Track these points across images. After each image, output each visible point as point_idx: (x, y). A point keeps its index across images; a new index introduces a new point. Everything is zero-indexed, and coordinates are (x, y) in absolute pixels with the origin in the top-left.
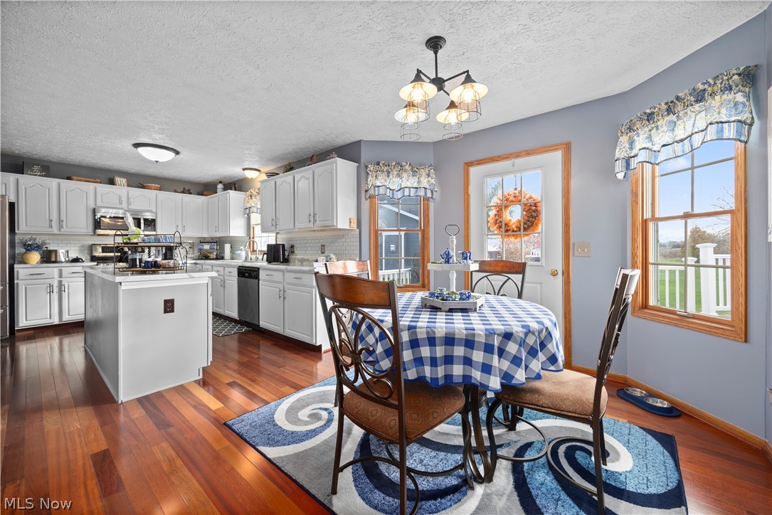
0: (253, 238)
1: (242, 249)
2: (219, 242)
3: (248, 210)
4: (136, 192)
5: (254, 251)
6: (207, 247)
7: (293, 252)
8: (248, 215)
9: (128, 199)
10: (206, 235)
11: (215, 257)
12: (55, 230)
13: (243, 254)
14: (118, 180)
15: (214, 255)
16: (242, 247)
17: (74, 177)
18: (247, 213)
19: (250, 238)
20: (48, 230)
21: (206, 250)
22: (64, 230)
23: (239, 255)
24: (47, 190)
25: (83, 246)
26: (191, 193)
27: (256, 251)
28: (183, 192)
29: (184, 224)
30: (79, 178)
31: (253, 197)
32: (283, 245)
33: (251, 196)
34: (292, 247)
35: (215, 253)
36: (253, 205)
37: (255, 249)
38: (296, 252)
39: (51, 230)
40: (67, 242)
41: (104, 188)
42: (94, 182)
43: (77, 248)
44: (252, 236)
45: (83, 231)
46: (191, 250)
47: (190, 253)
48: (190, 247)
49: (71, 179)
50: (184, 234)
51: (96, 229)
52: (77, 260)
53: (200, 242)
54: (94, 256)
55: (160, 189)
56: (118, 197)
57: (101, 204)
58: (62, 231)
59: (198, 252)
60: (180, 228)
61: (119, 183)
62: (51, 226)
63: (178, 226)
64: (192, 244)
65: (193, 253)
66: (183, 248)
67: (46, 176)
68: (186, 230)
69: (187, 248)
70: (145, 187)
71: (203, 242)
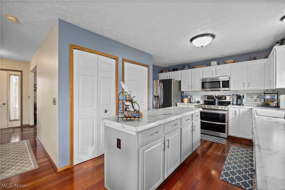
4: (220, 67)
6: (268, 97)
9: (216, 71)
10: (267, 88)
12: (190, 90)
17: (196, 67)
20: (188, 90)
21: (268, 99)
22: (193, 89)
24: (188, 74)
25: (202, 96)
26: (256, 59)
29: (249, 81)
40: (197, 94)
41: (206, 69)
42: (203, 67)
43: (200, 97)
45: (199, 90)
46: (258, 99)
47: (258, 101)
48: (258, 97)
49: (195, 68)
50: (249, 88)
51: (202, 88)
52: (198, 102)
53: (264, 94)
54: (205, 101)
55: (234, 62)
56: (211, 72)
57: (205, 77)
58: (192, 90)
59: (263, 101)
60: (246, 85)
61: (213, 65)
62: (189, 88)
63: (244, 83)
64: (260, 95)
65: (260, 101)
66: (252, 97)
67: (189, 69)
68: (250, 86)
69: (255, 97)
70: (225, 63)
71: (266, 94)
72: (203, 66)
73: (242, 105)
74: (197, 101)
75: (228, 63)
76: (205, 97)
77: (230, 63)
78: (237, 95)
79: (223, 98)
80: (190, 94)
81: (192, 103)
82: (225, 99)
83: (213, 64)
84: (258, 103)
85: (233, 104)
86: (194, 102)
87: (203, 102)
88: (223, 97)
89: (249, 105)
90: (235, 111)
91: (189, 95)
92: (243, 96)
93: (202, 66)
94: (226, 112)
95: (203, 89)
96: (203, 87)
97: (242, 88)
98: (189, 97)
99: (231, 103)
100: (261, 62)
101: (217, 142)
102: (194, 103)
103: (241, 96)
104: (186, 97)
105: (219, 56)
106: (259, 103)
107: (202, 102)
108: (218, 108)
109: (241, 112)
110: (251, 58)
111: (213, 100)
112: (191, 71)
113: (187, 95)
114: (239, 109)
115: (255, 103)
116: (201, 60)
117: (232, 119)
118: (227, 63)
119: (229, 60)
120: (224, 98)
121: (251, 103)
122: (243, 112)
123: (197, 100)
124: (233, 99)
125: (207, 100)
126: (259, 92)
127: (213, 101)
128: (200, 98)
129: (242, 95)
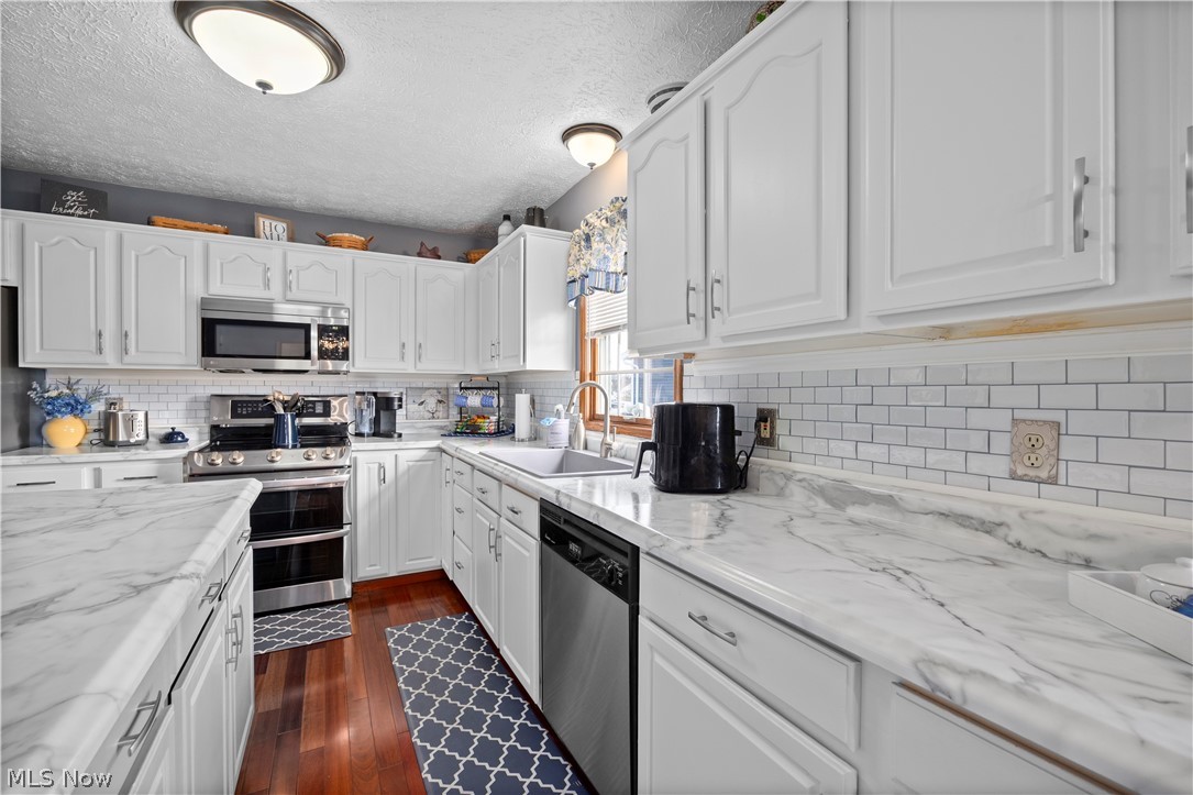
0: (593, 376)
1: (558, 415)
2: (503, 386)
3: (577, 286)
4: (308, 255)
5: (593, 417)
6: (474, 400)
7: (768, 442)
8: (578, 300)
9: (286, 273)
10: (472, 368)
11: (493, 428)
12: (110, 359)
13: (563, 426)
14: (264, 223)
15: (489, 425)
16: (560, 407)
17: (155, 218)
18: (576, 291)
19: (582, 379)
20: (92, 360)
21: (473, 409)
22: (134, 358)
23: (552, 430)
24: (92, 253)
25: (195, 400)
26: (439, 258)
27: (602, 419)
28: (420, 255)
29: (420, 339)
30: (170, 220)
31: (595, 240)
32: (728, 410)
33: (588, 238)
34: (765, 417)
35: (494, 418)
36: (594, 264)
37: (600, 410)
38: (784, 442)
39: (98, 358)
40: (163, 390)
41: (227, 246)
42: (207, 231)
43: (182, 406)
44: (589, 370)
45: (175, 361)
46: (441, 407)
47: (440, 414)
48: (440, 402)
49: (150, 223)
50: (419, 365)
51: (203, 356)
52: (171, 438)
53: (461, 388)
54: (215, 428)
55: (365, 248)
56: (261, 269)
57: (219, 289)
58: (127, 359)
59: (454, 415)
60: (410, 351)
61: (268, 233)
62: (100, 351)
63: (404, 345)
64: (444, 392)
65: (445, 415)
66: (422, 403)
67: (95, 217)
68: (423, 357)
69: (431, 403)
70: (327, 242)
71: (466, 388)
72: (206, 225)
73: (396, 435)
74: (163, 432)
75: (340, 246)
76: (216, 405)
77: (349, 247)
78: (375, 394)
79: (314, 408)
80: (105, 390)
81: (127, 445)
82: (327, 413)
83: (267, 229)
84: (440, 424)
85: (359, 435)
86: (142, 437)
87: (200, 433)
88: (317, 404)
89: (414, 432)
90: (381, 467)
91: (95, 395)
92: (400, 400)
93: (198, 224)
94: (344, 477)
95: (212, 361)
96: (209, 348)
97: (397, 366)
98: (98, 407)
99: (351, 429)
100: (452, 272)
101: (319, 639)
102: (138, 444)
103: (392, 399)
104: (76, 407)
105: (301, 201)
106: (443, 424)
107: (197, 438)
108: (272, 461)
109: (403, 466)
110: (424, 250)
111: (271, 421)
112: (120, 239)
113: (81, 394)
114: (396, 452)
115: (430, 424)
116: (189, 189)
117: (370, 503)
118: (337, 242)
119: (347, 235)
120: (319, 409)
121: (420, 425)
122: (411, 464)
123: (161, 425)
124: (359, 412)
125: (227, 421)
126: (442, 383)
127: (268, 427)
128: (181, 414)
129: (394, 394)
